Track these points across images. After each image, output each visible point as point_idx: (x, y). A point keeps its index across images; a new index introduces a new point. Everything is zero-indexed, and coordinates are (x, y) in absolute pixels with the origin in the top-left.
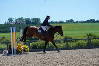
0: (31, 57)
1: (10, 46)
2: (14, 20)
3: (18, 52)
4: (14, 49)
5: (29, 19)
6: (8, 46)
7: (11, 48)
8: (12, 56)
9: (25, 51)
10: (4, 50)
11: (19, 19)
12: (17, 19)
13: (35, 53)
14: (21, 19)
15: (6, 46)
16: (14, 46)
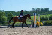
0: (44, 29)
1: (33, 23)
2: (35, 9)
3: (37, 26)
4: (35, 25)
5: (43, 9)
6: (32, 23)
7: (34, 24)
8: (34, 28)
9: (41, 25)
10: (30, 25)
11: (38, 8)
12: (37, 9)
13: (46, 27)
14: (39, 9)
15: (31, 23)
16: (35, 23)
